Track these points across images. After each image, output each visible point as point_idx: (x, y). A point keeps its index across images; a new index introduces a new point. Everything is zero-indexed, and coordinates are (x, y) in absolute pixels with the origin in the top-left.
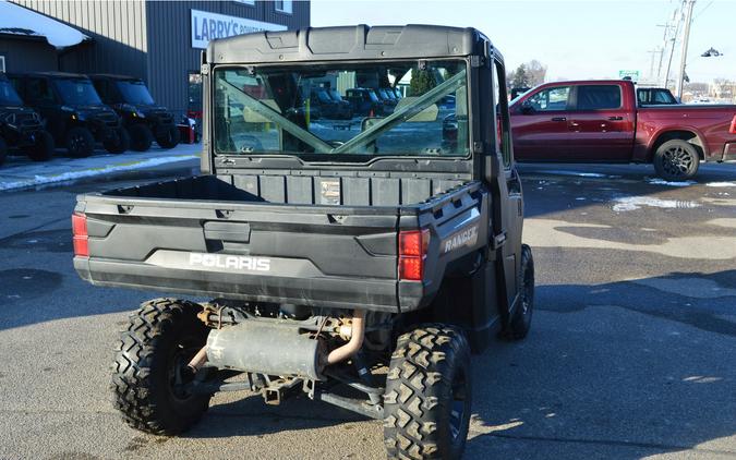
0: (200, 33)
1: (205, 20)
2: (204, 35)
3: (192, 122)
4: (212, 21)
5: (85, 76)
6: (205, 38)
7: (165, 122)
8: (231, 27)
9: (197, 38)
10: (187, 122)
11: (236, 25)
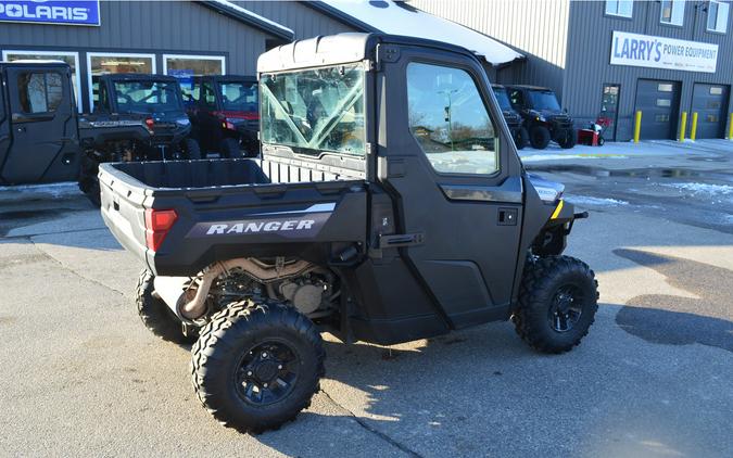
0: (620, 51)
1: (626, 41)
2: (623, 53)
3: (598, 127)
4: (634, 41)
5: (501, 86)
6: (625, 56)
7: (564, 126)
8: (654, 46)
9: (617, 55)
10: (593, 127)
11: (660, 44)
